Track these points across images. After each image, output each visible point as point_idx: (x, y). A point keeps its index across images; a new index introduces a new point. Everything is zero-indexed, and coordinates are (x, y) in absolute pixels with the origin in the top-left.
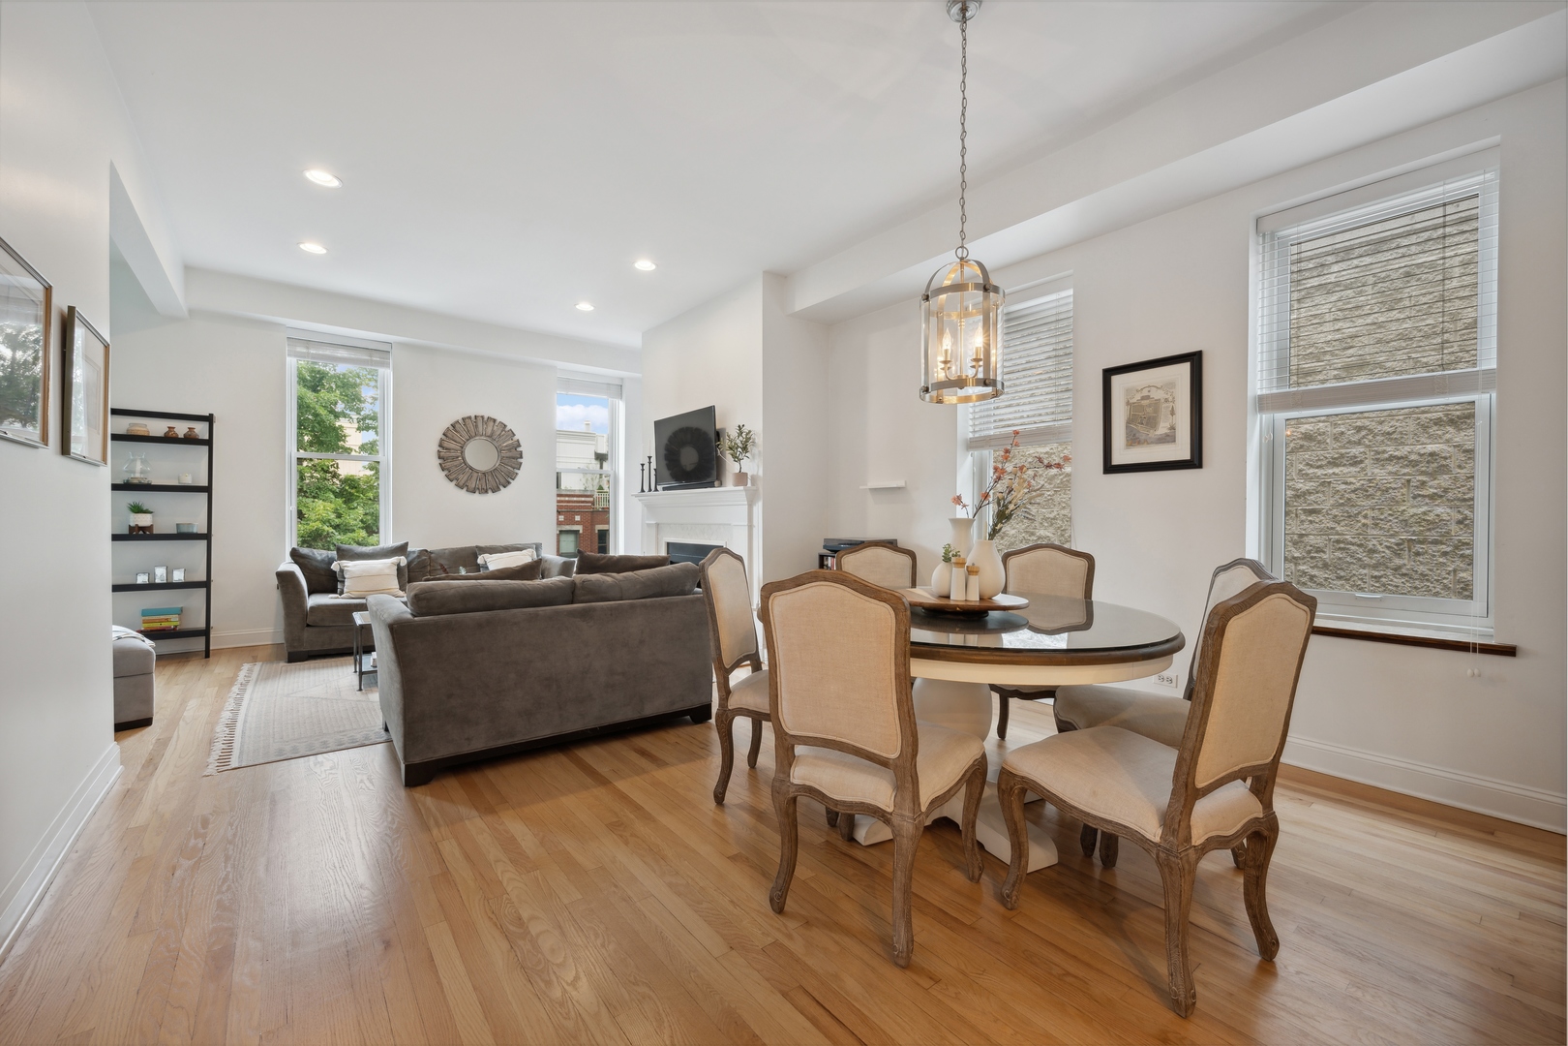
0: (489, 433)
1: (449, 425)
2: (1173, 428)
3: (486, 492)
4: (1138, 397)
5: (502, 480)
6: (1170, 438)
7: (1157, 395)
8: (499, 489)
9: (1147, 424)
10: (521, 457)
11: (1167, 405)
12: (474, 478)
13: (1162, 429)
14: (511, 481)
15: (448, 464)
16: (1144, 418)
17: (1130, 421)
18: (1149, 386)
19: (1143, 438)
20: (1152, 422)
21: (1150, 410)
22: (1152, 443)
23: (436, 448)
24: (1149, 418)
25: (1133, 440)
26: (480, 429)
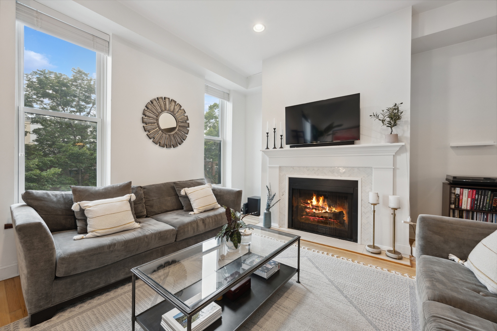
0: (172, 110)
1: (149, 101)
3: (170, 147)
5: (179, 140)
8: (177, 146)
10: (189, 127)
12: (164, 138)
14: (183, 141)
15: (149, 127)
23: (141, 115)
26: (168, 107)
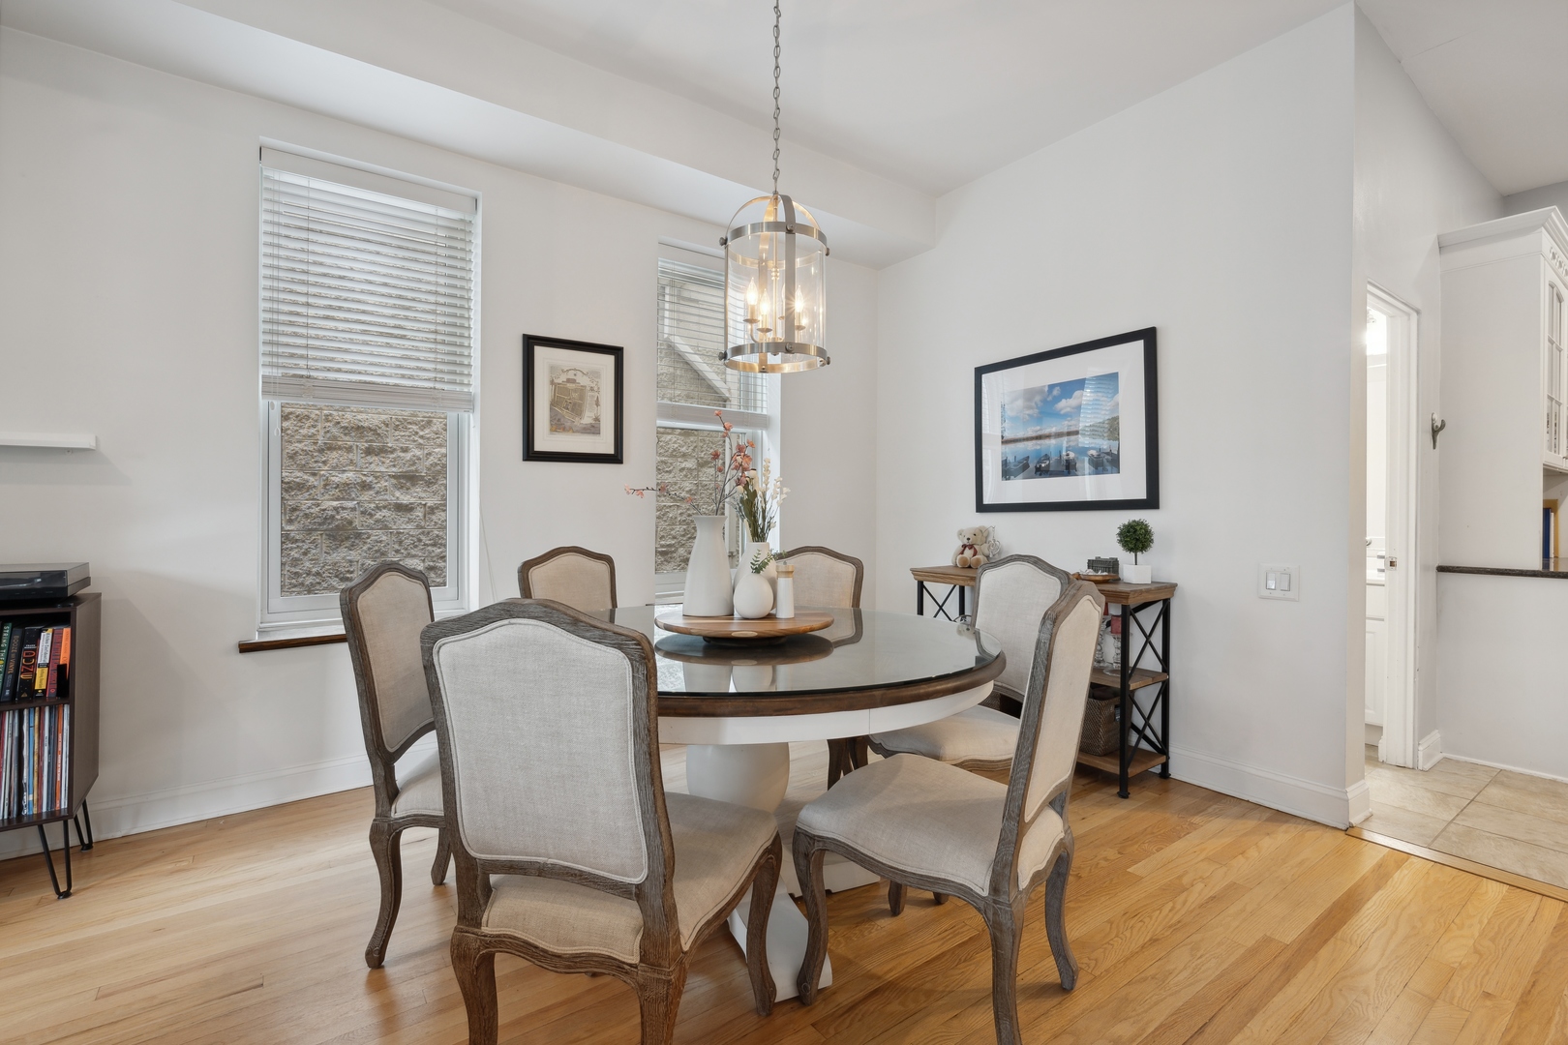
2: (597, 419)
4: (562, 378)
6: (594, 429)
7: (583, 381)
9: (573, 410)
11: (591, 393)
13: (587, 419)
16: (568, 403)
17: (554, 403)
18: (575, 370)
19: (568, 424)
20: (577, 409)
21: (575, 395)
22: (577, 431)
24: (575, 404)
25: (557, 426)
